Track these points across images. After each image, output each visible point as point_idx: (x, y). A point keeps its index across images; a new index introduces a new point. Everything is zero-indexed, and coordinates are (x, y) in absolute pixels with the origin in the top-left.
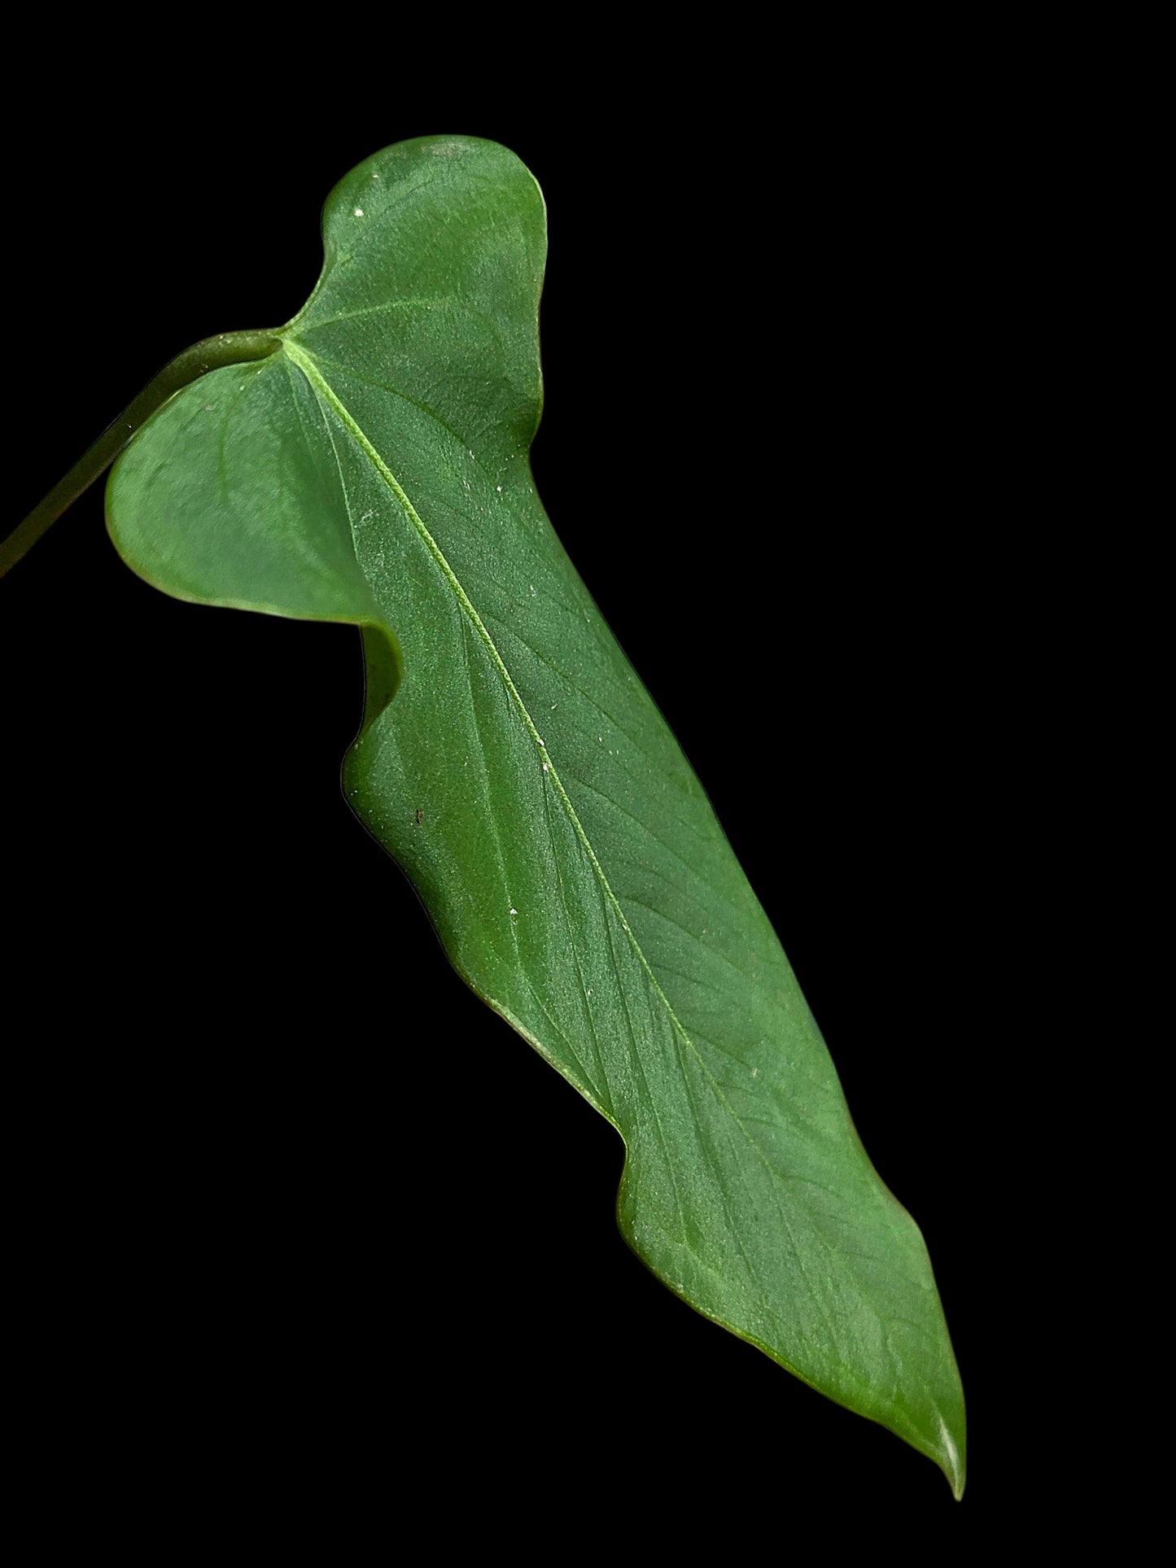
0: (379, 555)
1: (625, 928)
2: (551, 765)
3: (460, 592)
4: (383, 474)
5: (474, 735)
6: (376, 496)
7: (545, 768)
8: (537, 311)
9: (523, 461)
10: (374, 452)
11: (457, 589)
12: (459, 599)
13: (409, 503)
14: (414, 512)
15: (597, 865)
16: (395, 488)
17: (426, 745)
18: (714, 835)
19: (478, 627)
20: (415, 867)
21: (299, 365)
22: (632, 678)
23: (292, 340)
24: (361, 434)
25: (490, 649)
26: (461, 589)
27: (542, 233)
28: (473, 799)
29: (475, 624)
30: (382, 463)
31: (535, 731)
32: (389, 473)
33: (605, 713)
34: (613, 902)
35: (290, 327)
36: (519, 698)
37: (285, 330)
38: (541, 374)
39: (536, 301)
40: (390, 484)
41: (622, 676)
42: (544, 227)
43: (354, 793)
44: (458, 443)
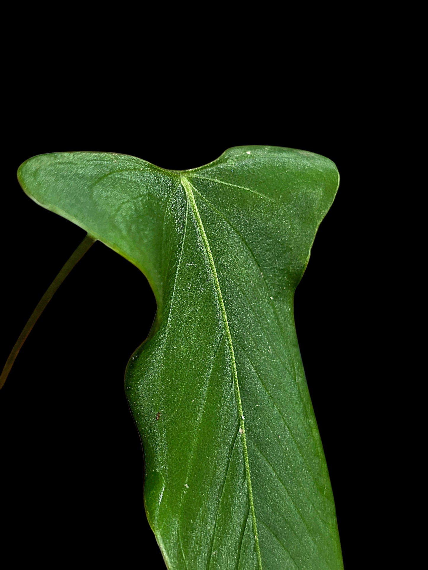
0: (189, 284)
1: (256, 537)
2: (244, 431)
3: (226, 324)
4: (208, 253)
5: (205, 391)
6: (199, 258)
7: (240, 431)
8: (318, 227)
9: (290, 294)
10: (207, 241)
11: (225, 322)
12: (224, 328)
13: (215, 272)
14: (216, 277)
15: (252, 496)
16: (211, 262)
17: (175, 382)
18: (330, 522)
19: (229, 344)
20: (147, 442)
21: (185, 188)
22: (312, 421)
23: (187, 178)
24: (204, 231)
25: (232, 359)
26: (227, 323)
27: (333, 195)
28: (190, 420)
29: (229, 343)
30: (209, 248)
31: (241, 410)
32: (211, 254)
33: (288, 427)
34: (252, 519)
35: (189, 172)
36: (238, 389)
37: (186, 172)
38: (310, 254)
39: (319, 222)
40: (210, 259)
41: (306, 416)
42: (335, 193)
43: (129, 388)
44: (256, 265)
